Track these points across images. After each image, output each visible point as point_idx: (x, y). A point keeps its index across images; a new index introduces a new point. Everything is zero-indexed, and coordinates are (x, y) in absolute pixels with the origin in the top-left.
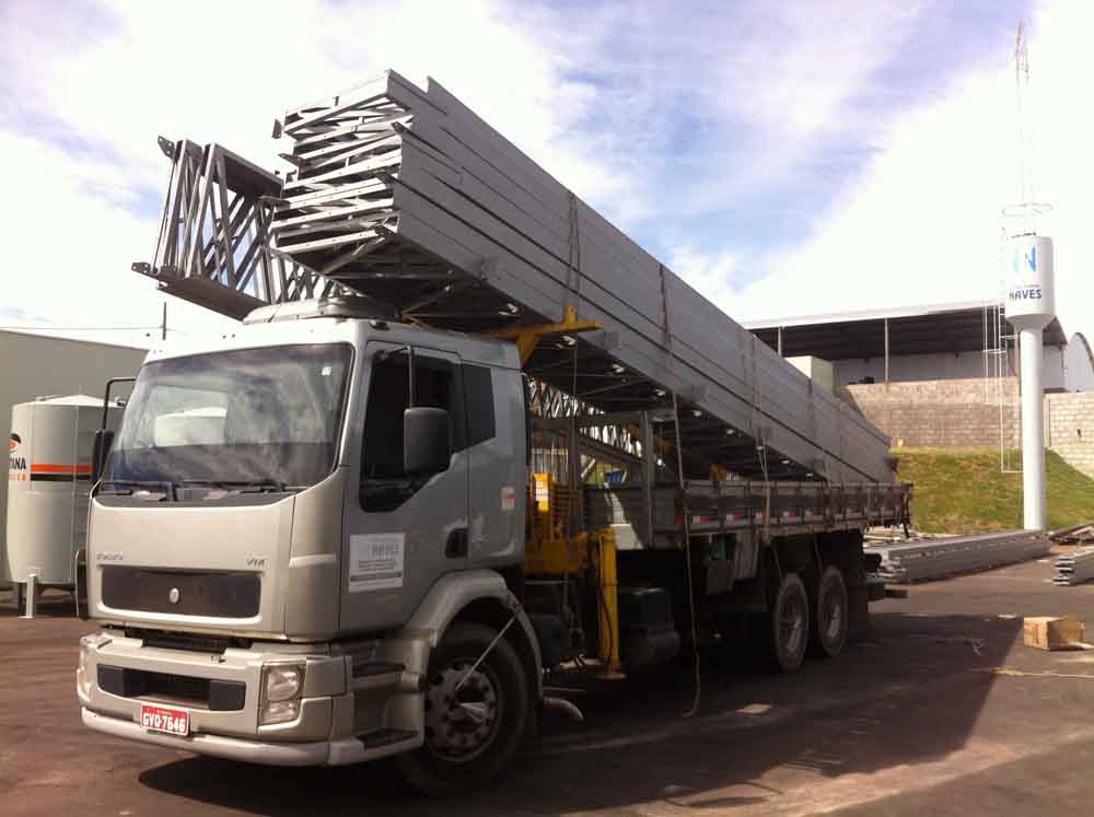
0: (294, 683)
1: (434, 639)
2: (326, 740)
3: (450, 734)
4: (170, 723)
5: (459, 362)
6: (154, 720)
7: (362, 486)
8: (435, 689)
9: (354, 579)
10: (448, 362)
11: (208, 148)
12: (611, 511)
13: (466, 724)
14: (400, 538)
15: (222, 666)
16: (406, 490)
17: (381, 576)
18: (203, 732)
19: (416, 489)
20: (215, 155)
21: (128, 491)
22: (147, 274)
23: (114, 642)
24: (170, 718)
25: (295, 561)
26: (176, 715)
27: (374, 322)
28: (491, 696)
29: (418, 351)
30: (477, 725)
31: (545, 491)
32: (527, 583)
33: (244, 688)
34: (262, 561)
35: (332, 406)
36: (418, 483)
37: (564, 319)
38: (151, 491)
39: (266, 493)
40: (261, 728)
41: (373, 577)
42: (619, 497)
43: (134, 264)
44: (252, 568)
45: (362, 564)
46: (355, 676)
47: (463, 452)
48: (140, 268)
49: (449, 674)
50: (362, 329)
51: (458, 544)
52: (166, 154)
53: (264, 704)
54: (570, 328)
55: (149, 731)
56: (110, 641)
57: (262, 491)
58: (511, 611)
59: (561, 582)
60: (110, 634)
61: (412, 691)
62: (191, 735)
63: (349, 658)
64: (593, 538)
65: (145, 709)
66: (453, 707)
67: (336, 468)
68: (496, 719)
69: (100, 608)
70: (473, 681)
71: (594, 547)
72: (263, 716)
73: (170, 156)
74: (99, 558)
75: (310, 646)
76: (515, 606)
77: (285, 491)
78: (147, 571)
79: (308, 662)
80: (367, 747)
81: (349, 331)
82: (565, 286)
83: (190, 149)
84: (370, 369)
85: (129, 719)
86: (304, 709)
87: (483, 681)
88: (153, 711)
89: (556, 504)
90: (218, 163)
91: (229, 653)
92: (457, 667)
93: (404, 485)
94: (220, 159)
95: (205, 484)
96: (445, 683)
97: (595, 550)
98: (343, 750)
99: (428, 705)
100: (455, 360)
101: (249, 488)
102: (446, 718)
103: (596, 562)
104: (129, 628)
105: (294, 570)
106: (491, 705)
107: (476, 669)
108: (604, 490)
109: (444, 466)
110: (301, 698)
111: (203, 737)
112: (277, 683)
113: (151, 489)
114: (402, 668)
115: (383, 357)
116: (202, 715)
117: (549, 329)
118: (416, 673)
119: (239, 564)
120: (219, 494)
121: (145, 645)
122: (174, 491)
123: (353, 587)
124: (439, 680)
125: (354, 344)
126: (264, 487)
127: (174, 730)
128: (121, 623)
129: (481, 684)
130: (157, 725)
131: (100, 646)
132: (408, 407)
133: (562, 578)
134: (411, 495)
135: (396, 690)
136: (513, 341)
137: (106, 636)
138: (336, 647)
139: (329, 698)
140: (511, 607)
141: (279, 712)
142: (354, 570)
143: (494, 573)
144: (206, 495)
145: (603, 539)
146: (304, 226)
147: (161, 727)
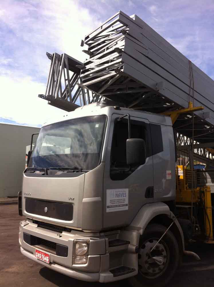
0: (86, 248)
1: (141, 231)
2: (98, 272)
3: (149, 268)
4: (44, 258)
5: (149, 123)
6: (39, 255)
7: (111, 171)
8: (142, 250)
9: (108, 207)
10: (144, 122)
11: (62, 55)
12: (206, 179)
13: (154, 264)
14: (127, 191)
15: (61, 238)
16: (128, 171)
17: (119, 206)
18: (55, 263)
19: (133, 171)
20: (64, 57)
21: (33, 171)
22: (43, 98)
23: (29, 224)
24: (44, 256)
25: (85, 200)
26: (46, 255)
27: (115, 107)
28: (164, 253)
29: (132, 118)
30: (159, 265)
31: (182, 172)
32: (177, 206)
33: (67, 248)
34: (74, 199)
35: (99, 139)
36: (133, 169)
37: (189, 107)
38: (40, 171)
39: (75, 172)
40: (73, 265)
41: (116, 206)
42: (209, 174)
43: (39, 95)
44: (70, 201)
45: (111, 201)
46: (109, 246)
47: (151, 157)
48: (41, 96)
49: (148, 244)
50: (110, 110)
51: (149, 193)
52: (49, 58)
53: (75, 255)
54: (191, 109)
55: (38, 259)
56: (28, 224)
57: (74, 172)
58: (172, 219)
59: (190, 206)
60: (29, 221)
61: (132, 253)
62: (50, 263)
63: (107, 239)
64: (202, 190)
65: (37, 251)
66: (149, 257)
67: (100, 163)
68: (166, 262)
69: (25, 212)
70: (157, 247)
71: (202, 193)
72: (74, 261)
73: (50, 59)
74: (24, 194)
75: (91, 234)
76: (173, 217)
77: (82, 172)
78: (39, 200)
79: (91, 241)
80: (114, 276)
81: (106, 111)
82: (189, 95)
83: (56, 56)
84: (114, 124)
85: (32, 253)
86: (89, 260)
87: (162, 247)
88: (39, 252)
89: (186, 177)
90: (66, 60)
91: (64, 233)
92: (151, 241)
93: (127, 170)
94: (66, 58)
95: (56, 169)
96: (146, 248)
97: (203, 194)
98: (105, 277)
99: (139, 257)
100: (147, 122)
101: (70, 171)
102: (146, 262)
103: (203, 199)
104: (34, 220)
105: (85, 203)
106: (165, 257)
107: (159, 242)
108: (203, 171)
109: (143, 162)
110: (88, 255)
111: (55, 265)
112: (79, 248)
113: (40, 170)
114: (129, 243)
115: (119, 120)
116: (55, 256)
117: (183, 111)
118: (134, 245)
119: (66, 200)
120: (60, 173)
121: (38, 226)
122: (47, 172)
123: (108, 210)
124: (144, 247)
125: (107, 115)
126: (75, 170)
127: (45, 260)
128: (31, 218)
129: (160, 249)
130: (40, 258)
131: (24, 226)
132: (128, 138)
133: (191, 205)
134: (130, 174)
135: (127, 252)
136: (169, 116)
137: (27, 222)
138: (102, 234)
139: (99, 256)
140: (172, 218)
141: (80, 260)
142: (108, 203)
143: (164, 204)
144: (56, 173)
145: (206, 190)
146: (91, 75)
147: (41, 259)
